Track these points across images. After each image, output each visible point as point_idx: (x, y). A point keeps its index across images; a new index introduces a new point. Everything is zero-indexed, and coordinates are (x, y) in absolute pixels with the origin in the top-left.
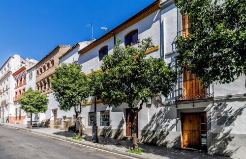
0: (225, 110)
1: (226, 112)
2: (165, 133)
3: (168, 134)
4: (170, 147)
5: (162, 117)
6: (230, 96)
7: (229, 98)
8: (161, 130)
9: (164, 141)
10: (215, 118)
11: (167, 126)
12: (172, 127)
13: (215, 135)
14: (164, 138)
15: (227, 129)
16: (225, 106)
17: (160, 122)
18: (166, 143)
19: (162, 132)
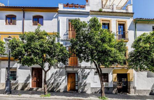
0: (84, 73)
1: (85, 74)
2: (59, 84)
3: (61, 84)
4: (62, 91)
5: (58, 75)
6: (86, 67)
7: (86, 68)
8: (57, 82)
9: (59, 89)
10: (81, 76)
11: (60, 80)
12: (63, 81)
13: (81, 84)
14: (59, 87)
15: (85, 81)
16: (84, 71)
17: (56, 78)
18: (60, 90)
19: (58, 84)
